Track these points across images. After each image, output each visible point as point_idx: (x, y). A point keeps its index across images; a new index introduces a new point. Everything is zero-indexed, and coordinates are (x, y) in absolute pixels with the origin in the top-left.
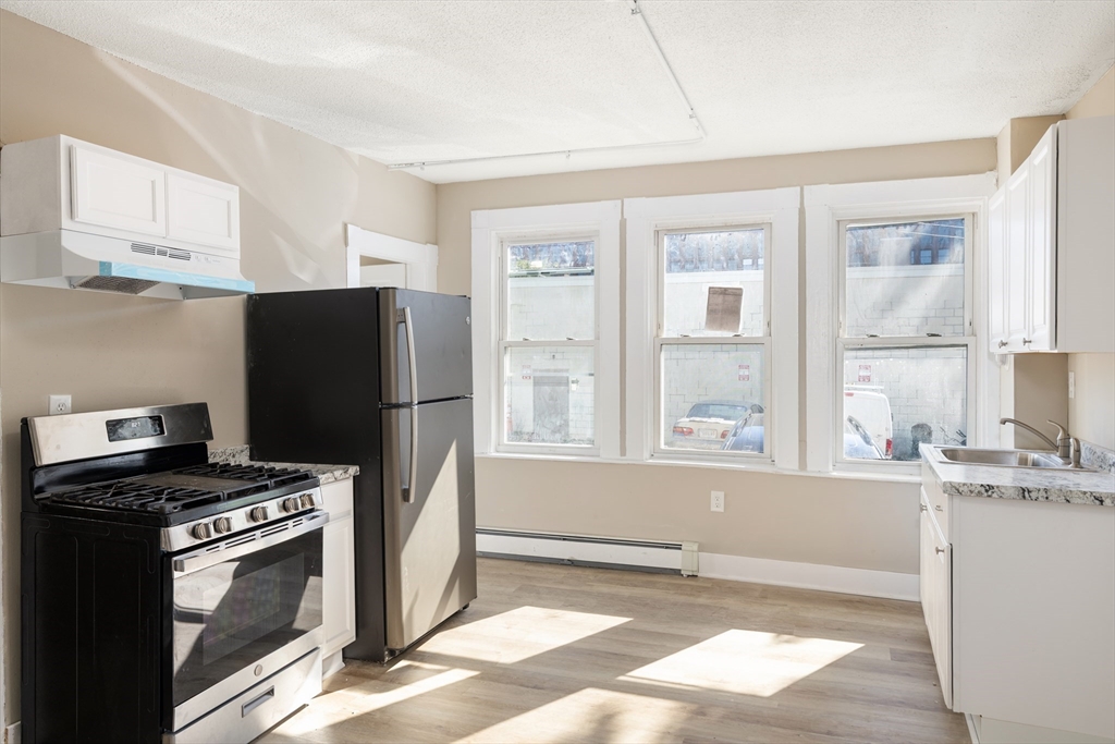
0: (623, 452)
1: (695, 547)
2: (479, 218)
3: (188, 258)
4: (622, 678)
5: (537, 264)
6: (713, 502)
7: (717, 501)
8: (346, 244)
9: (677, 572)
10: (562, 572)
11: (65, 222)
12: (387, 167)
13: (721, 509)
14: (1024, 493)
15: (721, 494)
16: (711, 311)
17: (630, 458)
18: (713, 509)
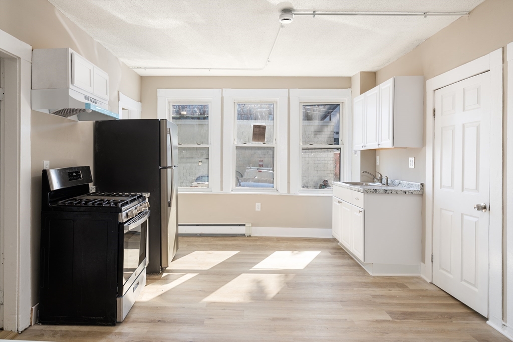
0: (222, 189)
1: (250, 225)
2: (161, 92)
3: (96, 103)
4: (251, 269)
5: (184, 113)
6: (257, 207)
7: (258, 207)
8: (119, 100)
9: (244, 235)
10: (200, 239)
11: (71, 86)
12: (129, 67)
13: (259, 210)
14: (385, 191)
15: (259, 204)
16: (254, 134)
17: (225, 191)
18: (257, 210)
